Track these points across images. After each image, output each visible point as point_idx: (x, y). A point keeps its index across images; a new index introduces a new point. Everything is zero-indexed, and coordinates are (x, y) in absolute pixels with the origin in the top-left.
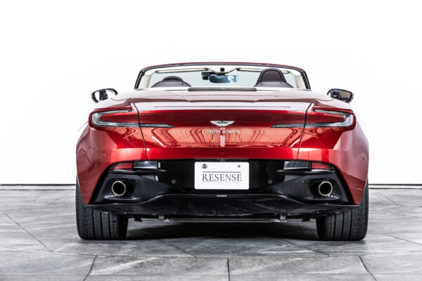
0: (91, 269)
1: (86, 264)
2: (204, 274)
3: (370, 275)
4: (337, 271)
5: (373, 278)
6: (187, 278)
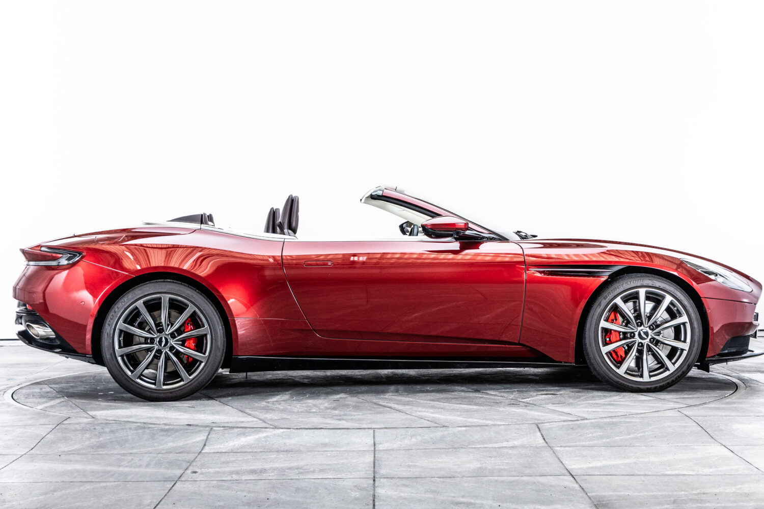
0: (205, 445)
1: (198, 439)
2: (343, 449)
3: (549, 448)
4: (509, 443)
5: (551, 452)
6: (322, 454)
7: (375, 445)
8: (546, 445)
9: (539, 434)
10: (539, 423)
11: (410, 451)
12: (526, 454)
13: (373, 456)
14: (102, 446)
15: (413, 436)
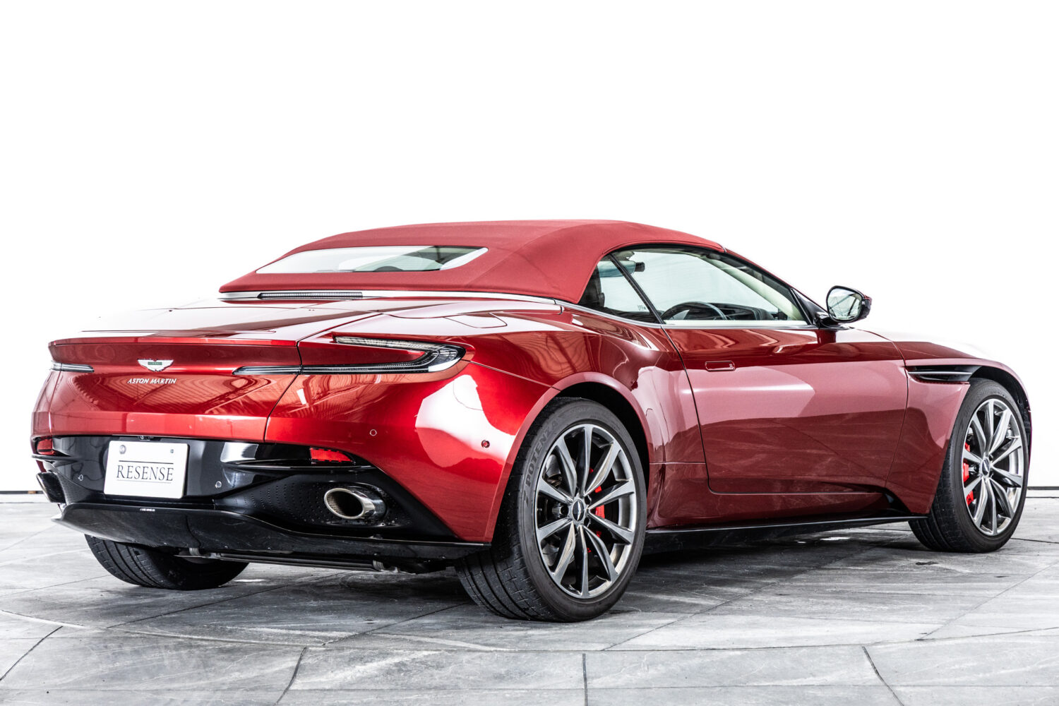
0: (294, 677)
1: (284, 666)
3: (887, 688)
4: (816, 678)
5: (891, 695)
6: (496, 695)
7: (585, 679)
8: (879, 681)
9: (868, 663)
10: (868, 645)
11: (647, 690)
12: (847, 698)
13: (583, 698)
14: (118, 676)
15: (651, 664)
